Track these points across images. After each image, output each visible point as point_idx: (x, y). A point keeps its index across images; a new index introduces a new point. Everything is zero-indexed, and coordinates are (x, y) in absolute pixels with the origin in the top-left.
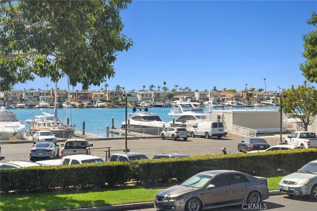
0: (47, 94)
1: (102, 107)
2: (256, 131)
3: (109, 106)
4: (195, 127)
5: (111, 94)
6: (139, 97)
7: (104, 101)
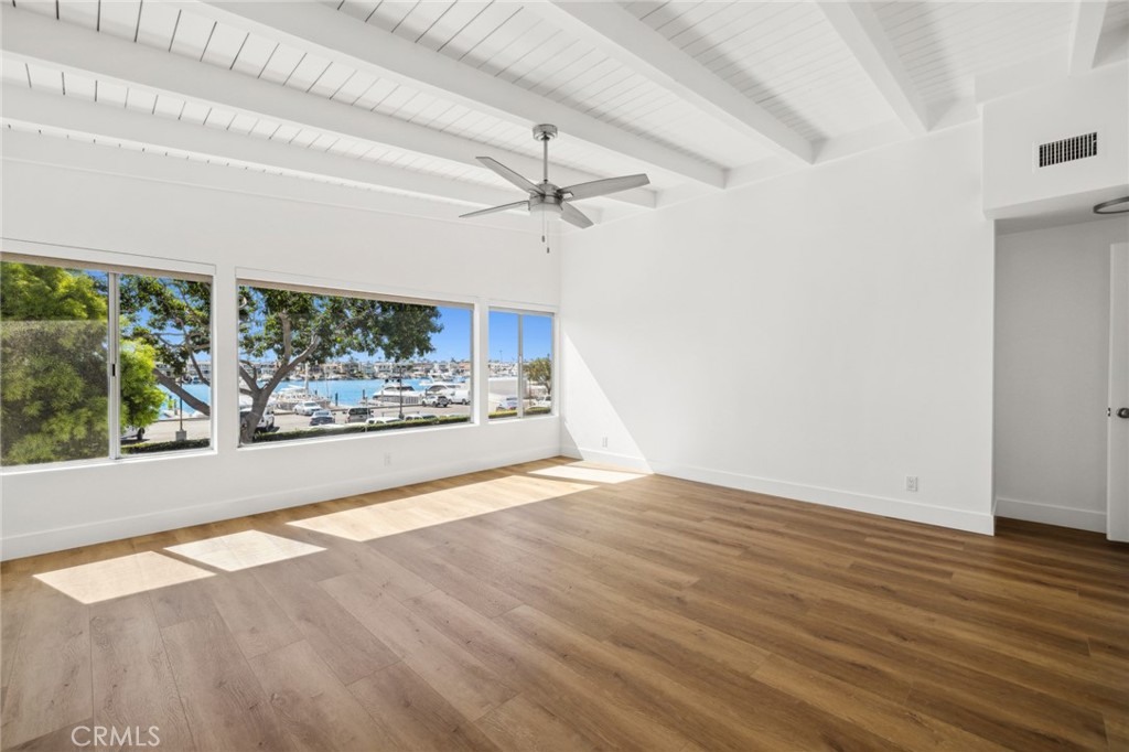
0: (271, 366)
1: (336, 379)
2: (506, 397)
3: (344, 378)
4: (453, 395)
5: (346, 366)
6: (376, 369)
7: (338, 373)
